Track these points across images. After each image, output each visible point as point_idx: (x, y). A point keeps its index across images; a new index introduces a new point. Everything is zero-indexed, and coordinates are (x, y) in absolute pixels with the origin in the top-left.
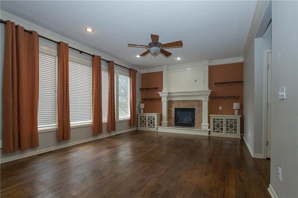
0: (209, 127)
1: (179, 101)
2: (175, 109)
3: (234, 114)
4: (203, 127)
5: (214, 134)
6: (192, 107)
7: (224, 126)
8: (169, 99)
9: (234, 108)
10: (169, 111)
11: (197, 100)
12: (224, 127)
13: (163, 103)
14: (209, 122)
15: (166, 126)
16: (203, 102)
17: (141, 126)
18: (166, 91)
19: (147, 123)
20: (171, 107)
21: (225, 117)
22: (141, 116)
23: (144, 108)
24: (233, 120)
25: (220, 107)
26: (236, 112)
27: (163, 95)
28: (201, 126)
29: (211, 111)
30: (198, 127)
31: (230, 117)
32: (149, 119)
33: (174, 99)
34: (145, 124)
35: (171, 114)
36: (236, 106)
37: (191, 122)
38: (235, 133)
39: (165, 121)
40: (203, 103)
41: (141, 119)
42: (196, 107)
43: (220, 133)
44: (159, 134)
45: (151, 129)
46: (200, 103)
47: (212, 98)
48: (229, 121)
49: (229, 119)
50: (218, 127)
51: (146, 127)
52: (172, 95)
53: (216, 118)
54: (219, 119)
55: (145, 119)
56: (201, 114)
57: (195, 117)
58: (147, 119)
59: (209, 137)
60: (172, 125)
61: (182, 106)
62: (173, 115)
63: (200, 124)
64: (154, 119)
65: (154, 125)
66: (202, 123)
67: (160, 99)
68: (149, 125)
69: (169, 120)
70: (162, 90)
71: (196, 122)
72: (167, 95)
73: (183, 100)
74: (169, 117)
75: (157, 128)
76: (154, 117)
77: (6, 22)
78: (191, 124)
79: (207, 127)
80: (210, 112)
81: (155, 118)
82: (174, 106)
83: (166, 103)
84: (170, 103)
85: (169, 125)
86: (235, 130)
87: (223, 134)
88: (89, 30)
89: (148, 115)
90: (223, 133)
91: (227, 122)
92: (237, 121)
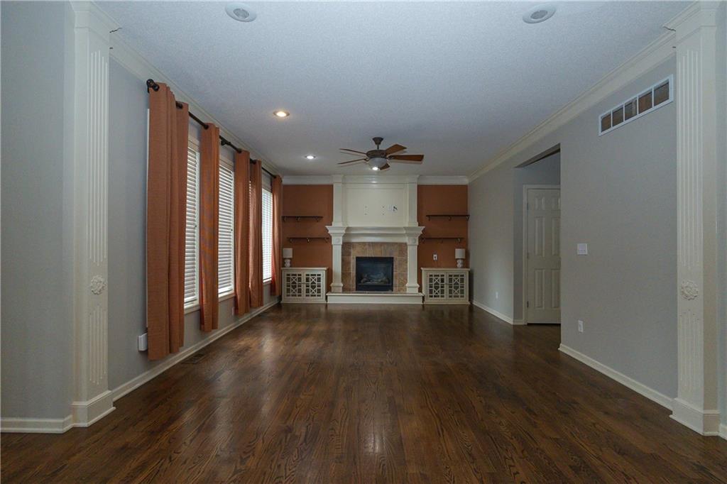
0: (420, 290)
1: (364, 244)
2: (358, 259)
3: (456, 267)
4: (408, 291)
5: (430, 301)
6: (388, 256)
7: (445, 286)
8: (347, 240)
9: (457, 257)
10: (345, 263)
11: (396, 243)
12: (446, 289)
13: (334, 247)
14: (420, 282)
15: (341, 291)
16: (408, 247)
17: (288, 296)
18: (340, 225)
19: (304, 288)
20: (349, 255)
21: (445, 272)
22: (288, 275)
23: (291, 257)
24: (458, 276)
25: (435, 256)
26: (460, 264)
27: (336, 231)
28: (406, 289)
29: (422, 262)
30: (399, 291)
31: (453, 271)
32: (307, 280)
33: (355, 240)
34: (300, 291)
35: (349, 269)
36: (459, 253)
37: (385, 282)
38: (461, 296)
39: (337, 283)
40: (409, 249)
41: (288, 279)
42: (395, 255)
43: (440, 298)
44: (329, 308)
45: (312, 300)
46: (402, 248)
47: (424, 240)
48: (453, 278)
49: (453, 274)
50: (437, 288)
51: (300, 296)
52: (352, 232)
53: (433, 274)
54: (438, 276)
55: (300, 279)
56: (405, 267)
57: (394, 273)
58: (304, 280)
59: (423, 305)
60: (350, 290)
61: (370, 253)
62: (353, 272)
63: (403, 286)
64: (319, 280)
65: (319, 291)
66: (406, 283)
67: (329, 239)
68: (307, 291)
69: (344, 280)
70: (332, 220)
71: (396, 282)
72: (344, 232)
73: (372, 243)
74: (345, 274)
75: (326, 297)
76: (320, 275)
77: (159, 87)
78: (387, 287)
79: (416, 291)
80: (421, 264)
81: (321, 277)
82: (355, 253)
83: (340, 248)
84: (347, 246)
85: (345, 290)
86: (462, 292)
87: (445, 300)
88: (281, 114)
89: (305, 272)
90: (445, 298)
91: (450, 280)
92: (465, 277)
